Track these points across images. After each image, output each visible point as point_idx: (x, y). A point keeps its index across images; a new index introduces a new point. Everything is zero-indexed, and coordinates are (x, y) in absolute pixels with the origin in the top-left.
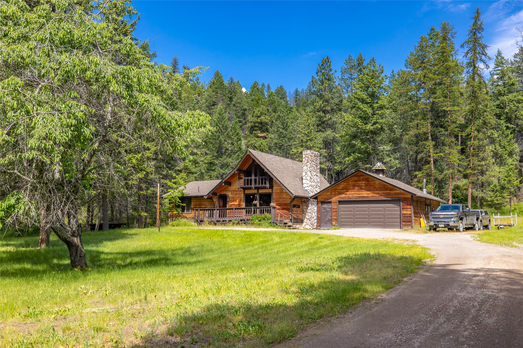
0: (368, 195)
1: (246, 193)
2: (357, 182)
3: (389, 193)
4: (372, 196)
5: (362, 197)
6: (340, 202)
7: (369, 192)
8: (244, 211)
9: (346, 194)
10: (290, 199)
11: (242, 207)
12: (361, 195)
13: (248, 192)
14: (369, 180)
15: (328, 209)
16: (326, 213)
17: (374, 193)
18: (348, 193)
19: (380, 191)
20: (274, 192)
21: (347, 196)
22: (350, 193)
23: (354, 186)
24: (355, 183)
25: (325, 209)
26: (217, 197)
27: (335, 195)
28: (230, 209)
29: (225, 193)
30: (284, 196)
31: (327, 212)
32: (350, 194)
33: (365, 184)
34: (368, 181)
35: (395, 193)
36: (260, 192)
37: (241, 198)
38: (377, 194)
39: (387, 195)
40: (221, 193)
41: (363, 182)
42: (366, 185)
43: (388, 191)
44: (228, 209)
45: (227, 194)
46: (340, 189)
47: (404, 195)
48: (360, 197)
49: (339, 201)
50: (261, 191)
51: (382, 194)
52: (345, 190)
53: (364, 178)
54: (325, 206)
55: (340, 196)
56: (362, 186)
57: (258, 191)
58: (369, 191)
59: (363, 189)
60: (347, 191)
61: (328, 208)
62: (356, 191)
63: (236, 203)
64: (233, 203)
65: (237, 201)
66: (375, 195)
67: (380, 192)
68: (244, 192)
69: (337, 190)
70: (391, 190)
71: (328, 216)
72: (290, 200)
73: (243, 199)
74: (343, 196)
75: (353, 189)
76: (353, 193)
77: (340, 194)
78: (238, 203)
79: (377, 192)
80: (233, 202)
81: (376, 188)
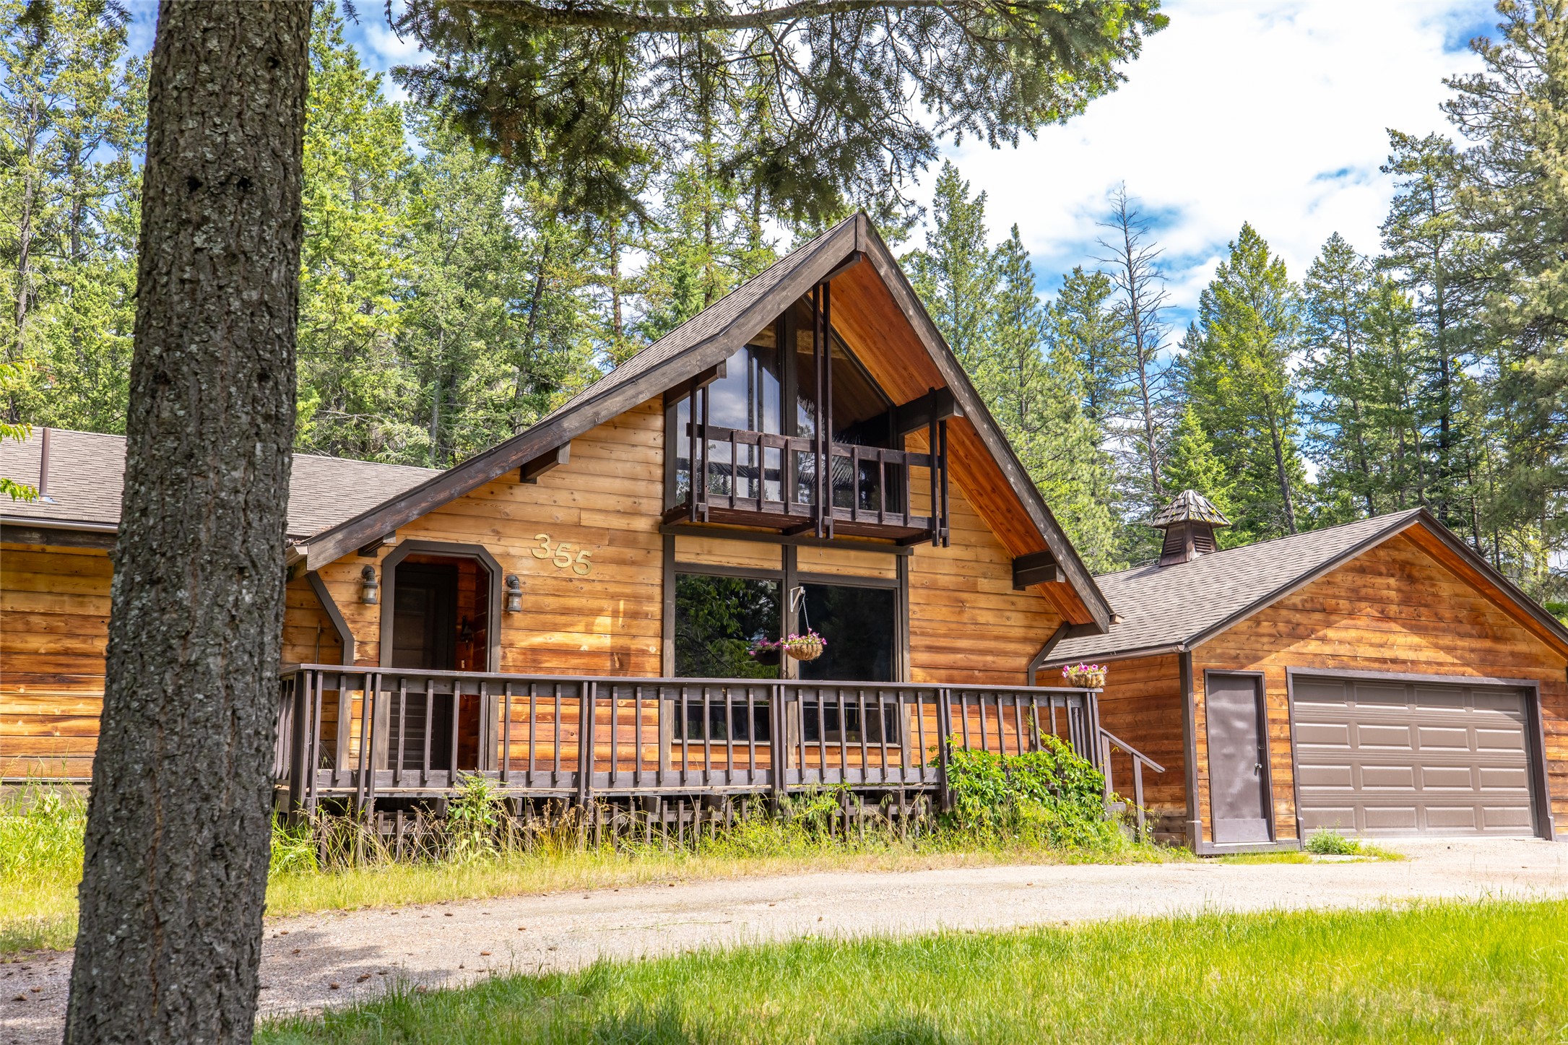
0: (1411, 655)
1: (680, 557)
2: (1370, 579)
3: (1489, 651)
4: (1428, 663)
5: (1394, 661)
6: (1305, 684)
7: (1415, 640)
8: (660, 711)
9: (1323, 640)
10: (1025, 640)
11: (651, 677)
12: (1387, 654)
13: (706, 560)
14: (1416, 574)
15: (1240, 725)
16: (1229, 750)
17: (1437, 647)
18: (1331, 633)
19: (1462, 636)
20: (912, 577)
21: (1327, 649)
22: (1343, 635)
23: (1356, 596)
24: (1359, 581)
25: (1223, 719)
26: (375, 562)
27: (1277, 639)
28: (528, 686)
29: (472, 540)
30: (985, 617)
31: (1234, 737)
32: (1341, 642)
33: (1399, 590)
34: (1411, 579)
35: (1513, 654)
36: (803, 567)
37: (636, 598)
38: (1449, 650)
39: (1486, 661)
40: (423, 536)
41: (1392, 581)
42: (1406, 601)
43: (1487, 644)
44: (503, 685)
45: (493, 547)
46: (1295, 609)
47: (1541, 664)
48: (1384, 661)
49: (1298, 678)
50: (812, 561)
51: (1467, 655)
52: (1318, 616)
53: (1394, 561)
54: (1223, 701)
55: (1297, 647)
56: (1389, 601)
57: (789, 558)
58: (1416, 629)
59: (1394, 620)
60: (1329, 625)
61: (1241, 716)
62: (1367, 629)
63: (587, 642)
64: (557, 638)
65: (604, 622)
66: (1442, 656)
67: (1460, 643)
68: (668, 550)
69: (1284, 612)
70: (1497, 639)
71: (1242, 766)
72: (1030, 649)
73: (655, 608)
74: (1313, 647)
75: (1351, 614)
76: (1353, 634)
77: (1297, 634)
78: (607, 642)
79: (1447, 641)
80: (555, 628)
81: (1441, 619)
